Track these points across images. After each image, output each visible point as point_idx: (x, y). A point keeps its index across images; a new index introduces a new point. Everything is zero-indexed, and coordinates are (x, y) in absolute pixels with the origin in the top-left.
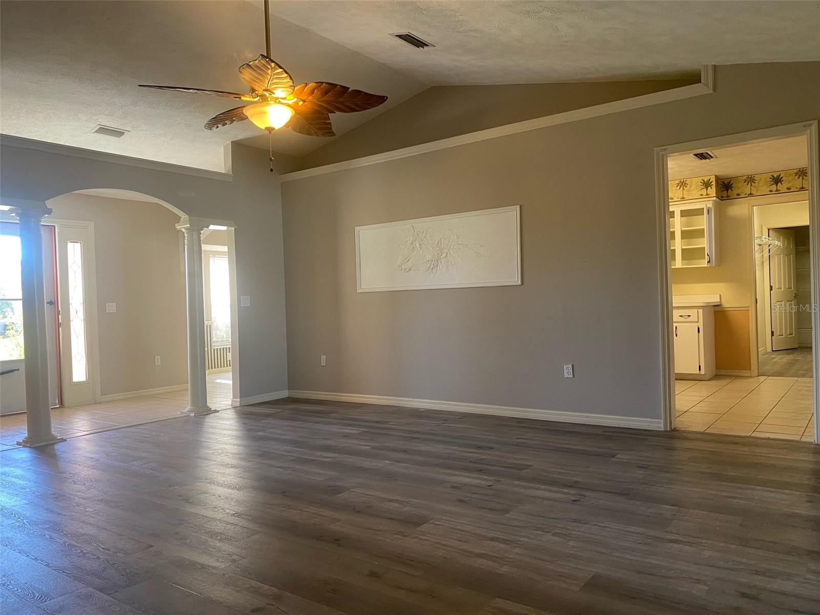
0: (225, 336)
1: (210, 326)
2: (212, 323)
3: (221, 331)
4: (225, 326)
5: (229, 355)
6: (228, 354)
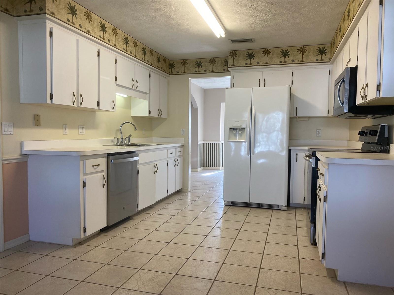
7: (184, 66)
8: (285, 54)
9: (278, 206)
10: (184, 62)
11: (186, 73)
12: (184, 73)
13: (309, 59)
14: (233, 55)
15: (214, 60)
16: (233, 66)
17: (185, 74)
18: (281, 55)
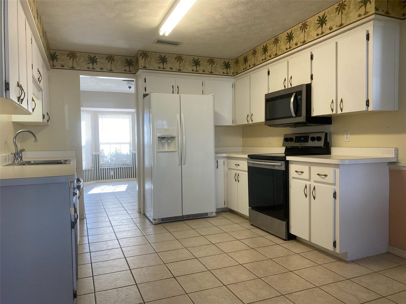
0: (109, 161)
1: (98, 155)
2: (99, 153)
3: (106, 158)
4: (110, 155)
5: (112, 173)
6: (111, 171)
7: (72, 59)
8: (197, 63)
9: (207, 214)
10: (72, 55)
11: (76, 68)
12: (73, 68)
13: (217, 71)
14: (145, 56)
15: (112, 58)
16: (145, 68)
17: (74, 70)
18: (193, 63)
